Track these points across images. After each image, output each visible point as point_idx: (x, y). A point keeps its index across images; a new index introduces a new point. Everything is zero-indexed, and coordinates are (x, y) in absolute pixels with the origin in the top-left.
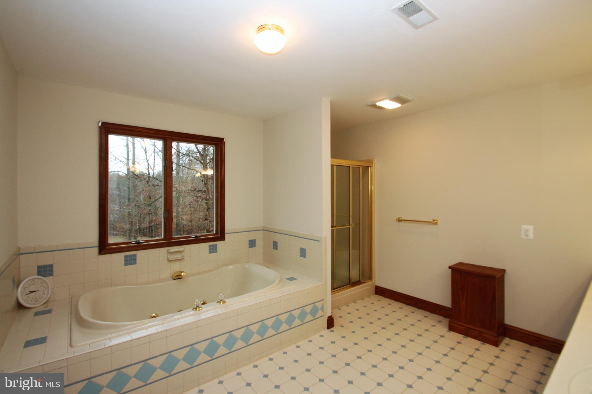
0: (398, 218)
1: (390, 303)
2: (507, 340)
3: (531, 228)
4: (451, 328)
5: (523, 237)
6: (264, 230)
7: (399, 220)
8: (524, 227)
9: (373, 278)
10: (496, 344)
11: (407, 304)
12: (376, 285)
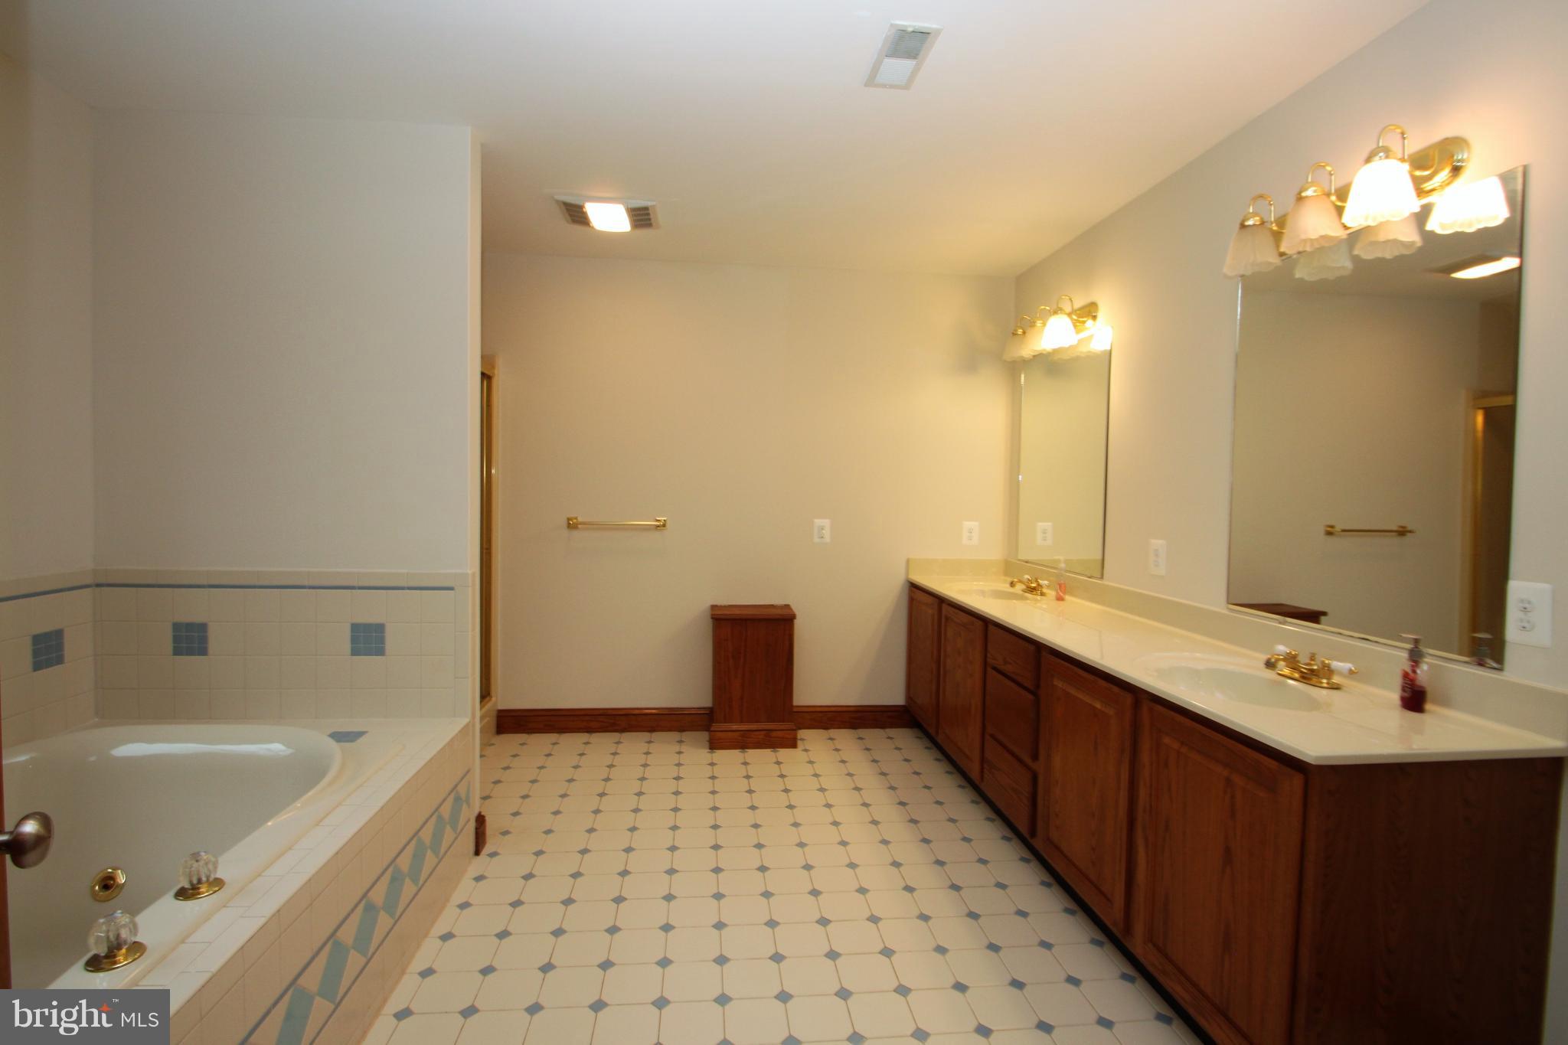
0: (569, 519)
1: (554, 741)
2: (803, 734)
3: (826, 523)
4: (714, 745)
5: (816, 540)
6: (98, 585)
7: (572, 525)
8: (818, 522)
9: (493, 693)
10: (793, 744)
11: (589, 730)
12: (500, 708)
